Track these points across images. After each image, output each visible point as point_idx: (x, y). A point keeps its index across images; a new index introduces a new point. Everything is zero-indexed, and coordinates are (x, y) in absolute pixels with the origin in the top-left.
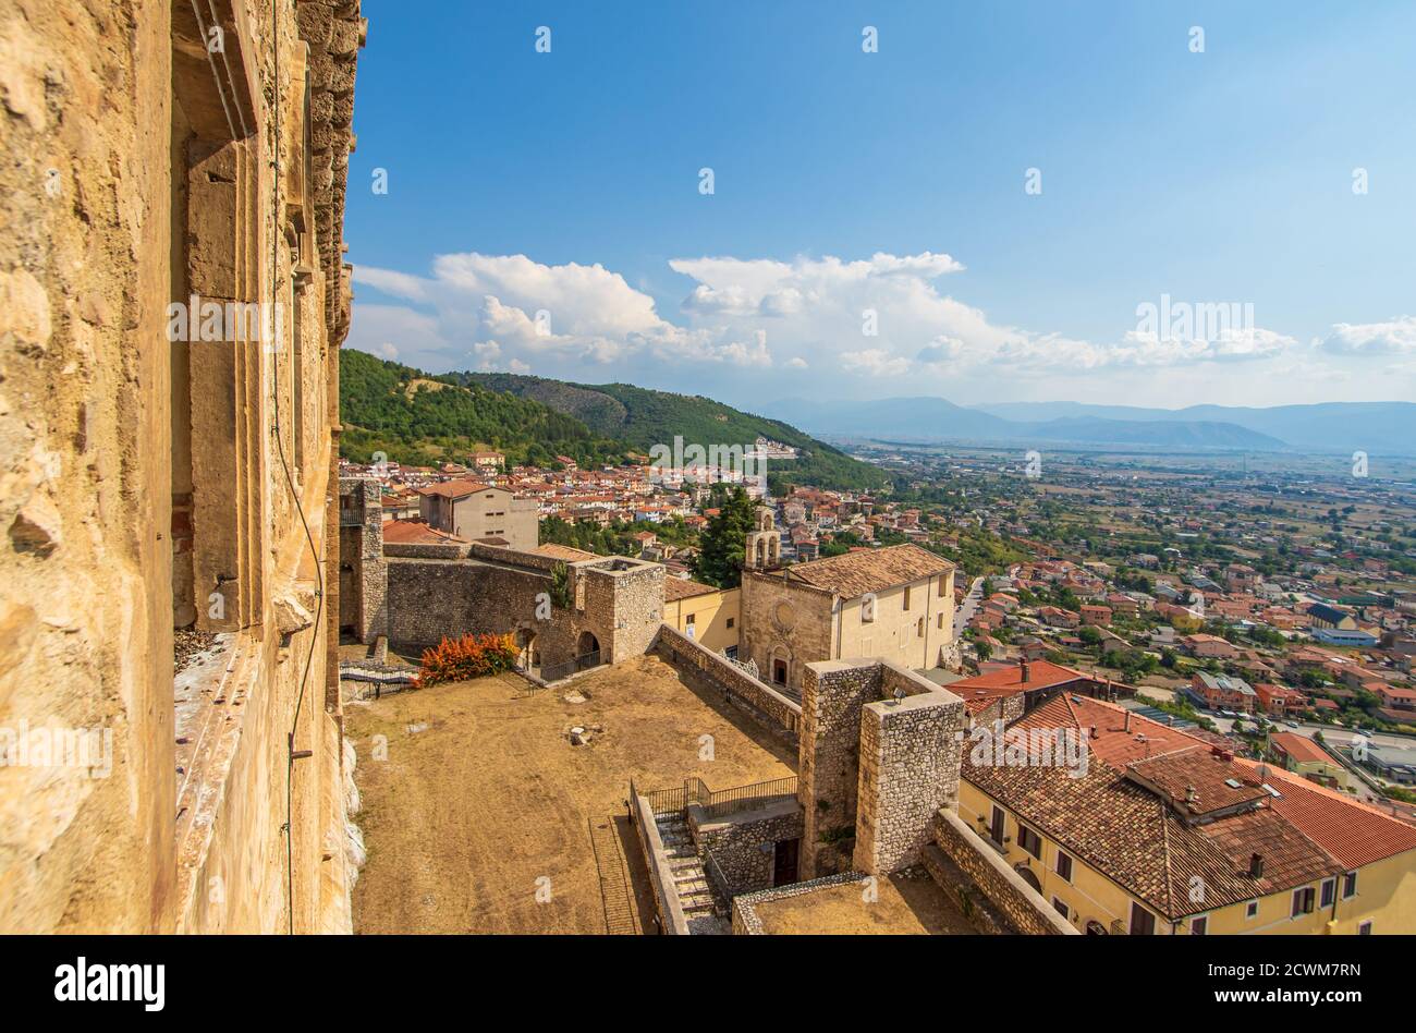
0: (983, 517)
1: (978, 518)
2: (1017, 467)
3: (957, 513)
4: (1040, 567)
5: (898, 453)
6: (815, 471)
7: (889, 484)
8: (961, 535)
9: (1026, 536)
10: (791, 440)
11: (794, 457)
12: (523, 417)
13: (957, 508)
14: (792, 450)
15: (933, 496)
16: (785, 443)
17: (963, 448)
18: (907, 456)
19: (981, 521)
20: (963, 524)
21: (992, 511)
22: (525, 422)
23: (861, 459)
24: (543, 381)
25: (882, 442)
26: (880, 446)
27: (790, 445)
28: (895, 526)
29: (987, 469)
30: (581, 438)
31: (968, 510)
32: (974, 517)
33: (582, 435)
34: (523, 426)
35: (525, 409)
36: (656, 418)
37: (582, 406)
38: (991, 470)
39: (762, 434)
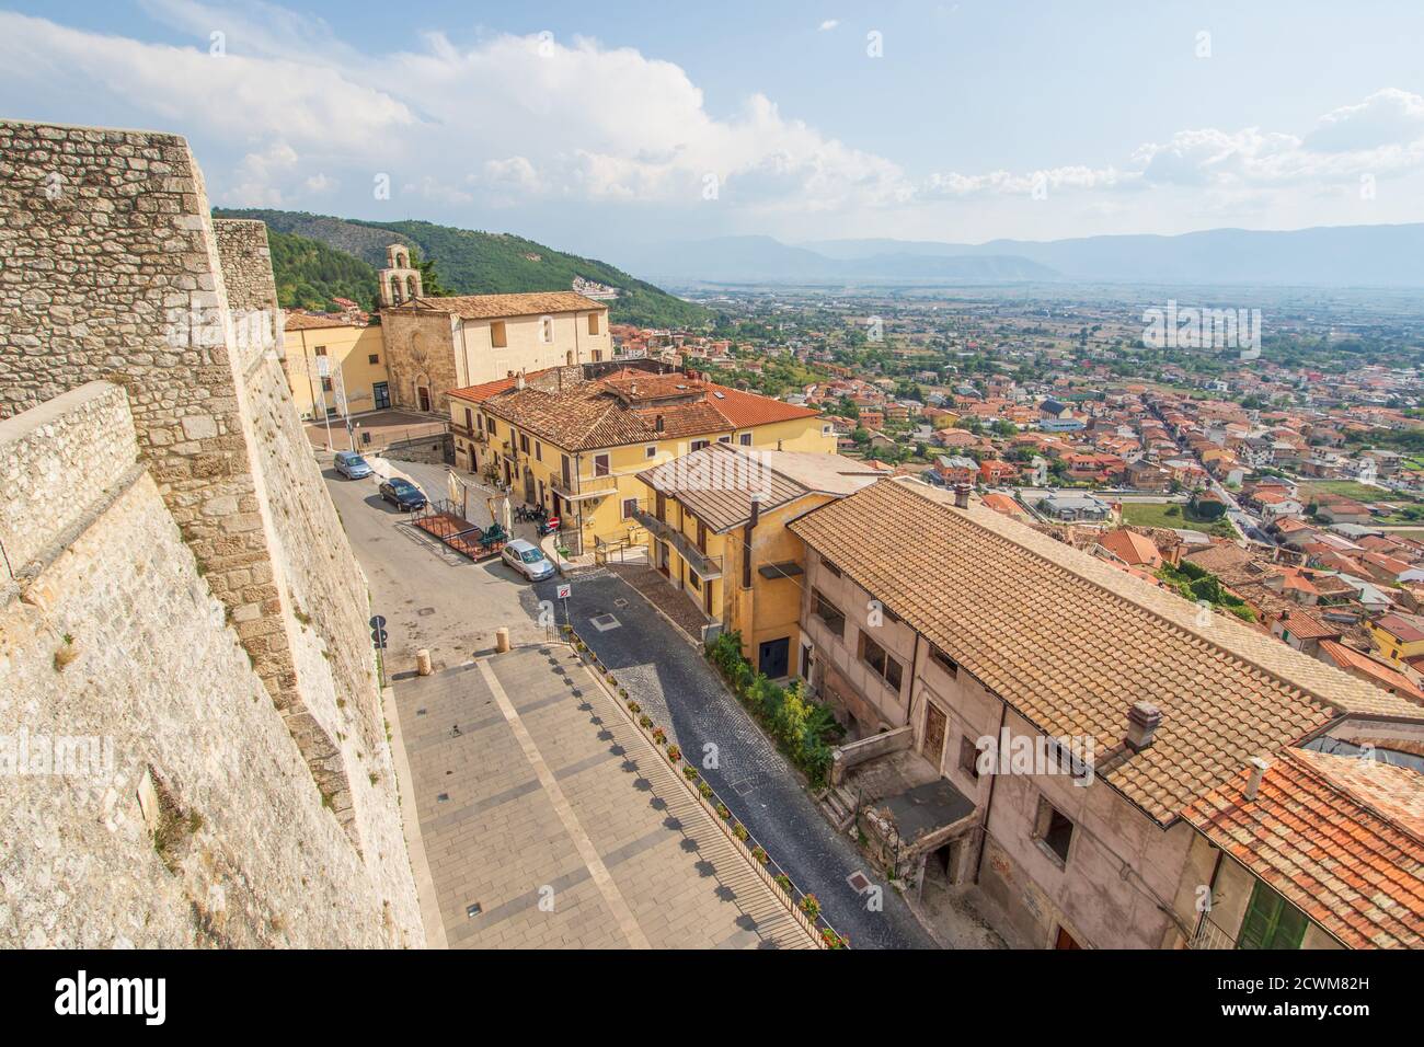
0: (795, 347)
1: (791, 349)
2: (835, 302)
3: (772, 345)
4: (834, 386)
5: (726, 293)
6: (635, 311)
7: (711, 321)
8: (767, 362)
9: (830, 362)
10: (612, 282)
11: (614, 297)
12: (287, 255)
13: (772, 341)
14: (611, 290)
15: (751, 331)
16: (604, 283)
17: (788, 286)
18: (733, 295)
19: (793, 351)
20: (775, 354)
21: (804, 342)
22: (290, 261)
23: (687, 300)
24: (317, 218)
25: (710, 283)
26: (708, 287)
27: (610, 285)
28: (705, 356)
29: (807, 305)
30: (363, 278)
31: (782, 342)
32: (787, 348)
33: (363, 276)
34: (288, 266)
35: (287, 246)
36: (459, 258)
37: (369, 247)
38: (810, 306)
39: (581, 276)
